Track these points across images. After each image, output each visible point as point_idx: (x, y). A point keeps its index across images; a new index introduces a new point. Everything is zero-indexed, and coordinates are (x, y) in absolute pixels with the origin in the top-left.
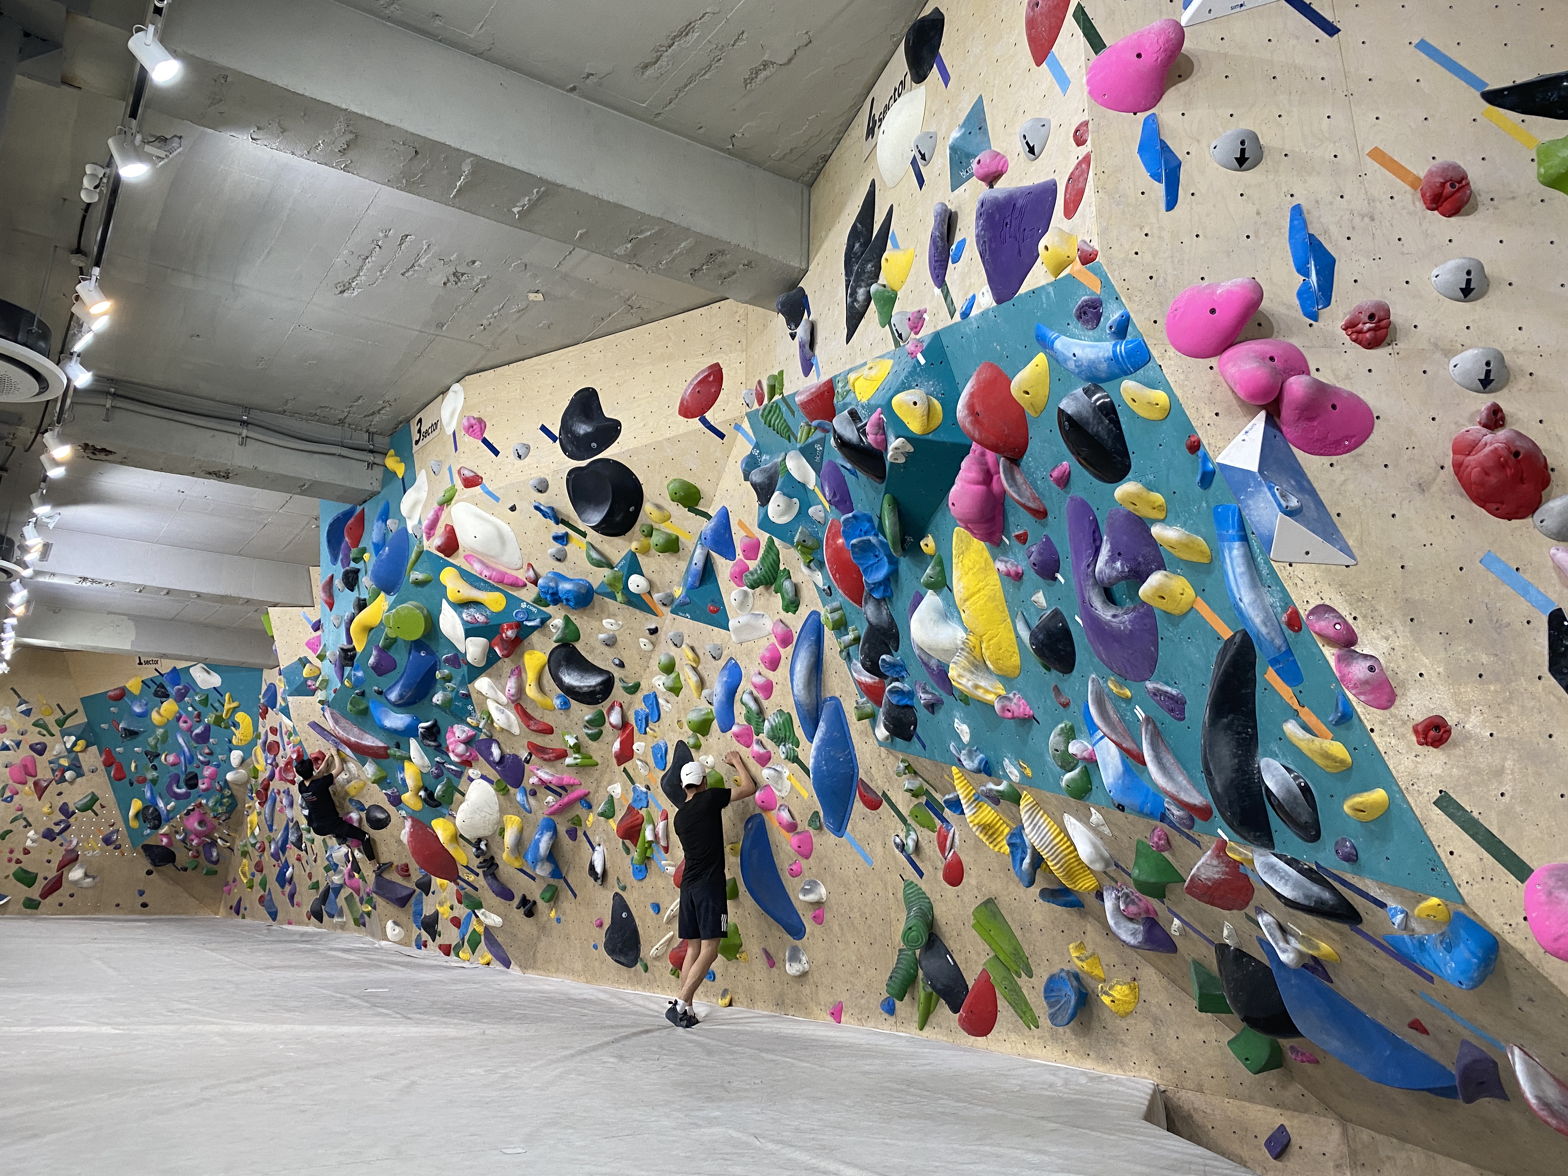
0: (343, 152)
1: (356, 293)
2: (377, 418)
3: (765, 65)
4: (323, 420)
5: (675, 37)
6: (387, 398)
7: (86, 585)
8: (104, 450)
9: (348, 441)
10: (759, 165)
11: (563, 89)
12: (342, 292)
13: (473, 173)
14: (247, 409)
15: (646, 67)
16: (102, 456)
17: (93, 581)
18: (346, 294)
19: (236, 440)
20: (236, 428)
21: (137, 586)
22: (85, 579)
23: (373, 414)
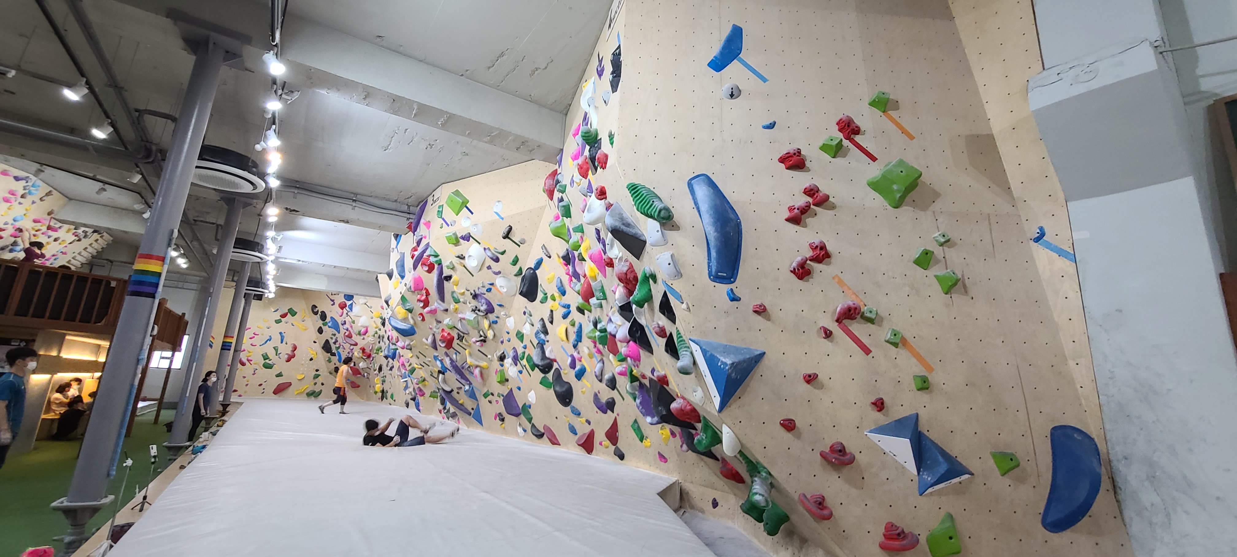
0: (364, 99)
1: (391, 151)
2: (410, 200)
3: (537, 69)
4: (388, 200)
5: (498, 57)
6: (413, 192)
7: (300, 263)
8: (294, 210)
9: (399, 209)
10: (544, 106)
11: (458, 75)
12: (385, 150)
13: (418, 109)
14: (356, 194)
15: (489, 68)
16: (294, 213)
17: (303, 261)
18: (387, 151)
19: (350, 207)
20: (350, 202)
21: (322, 264)
22: (299, 261)
23: (408, 198)
